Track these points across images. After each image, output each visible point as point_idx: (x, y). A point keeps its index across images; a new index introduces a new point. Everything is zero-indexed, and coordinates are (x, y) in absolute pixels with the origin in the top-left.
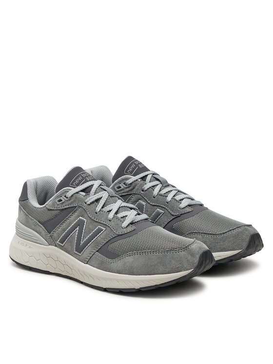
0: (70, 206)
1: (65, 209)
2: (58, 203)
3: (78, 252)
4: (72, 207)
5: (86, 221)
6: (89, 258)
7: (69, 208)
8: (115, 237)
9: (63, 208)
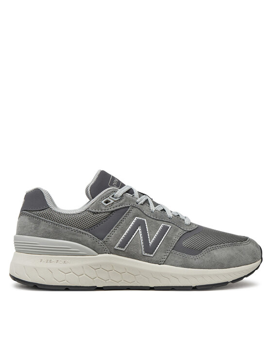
0: (121, 207)
1: (116, 210)
2: (106, 205)
3: (148, 253)
4: (124, 208)
5: (145, 221)
6: (166, 257)
7: (121, 208)
8: (185, 233)
9: (112, 209)
